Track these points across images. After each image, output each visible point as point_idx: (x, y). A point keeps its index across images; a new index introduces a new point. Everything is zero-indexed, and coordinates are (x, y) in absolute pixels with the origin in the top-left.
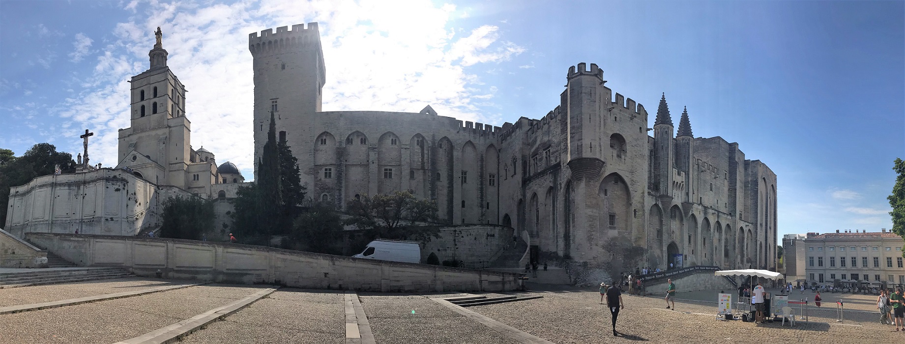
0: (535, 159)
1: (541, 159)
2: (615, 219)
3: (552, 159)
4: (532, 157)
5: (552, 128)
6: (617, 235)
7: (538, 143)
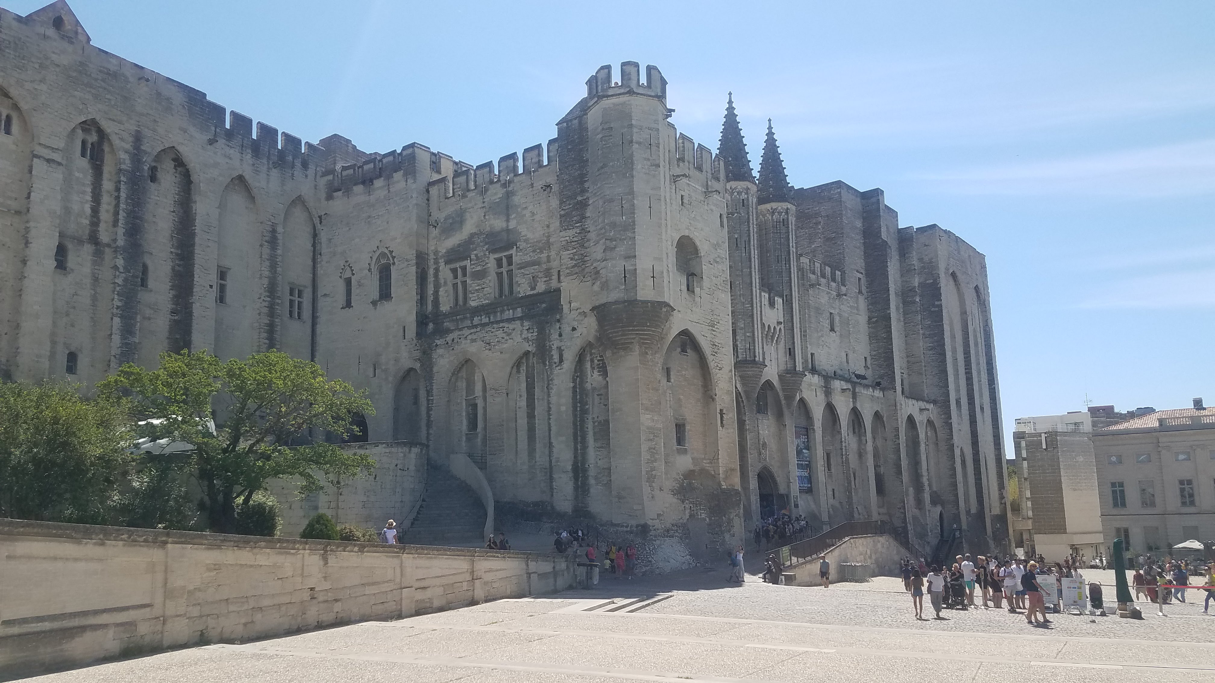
0: (459, 271)
1: (480, 275)
2: (684, 431)
3: (517, 279)
4: (447, 263)
5: (516, 199)
6: (692, 468)
7: (469, 227)
